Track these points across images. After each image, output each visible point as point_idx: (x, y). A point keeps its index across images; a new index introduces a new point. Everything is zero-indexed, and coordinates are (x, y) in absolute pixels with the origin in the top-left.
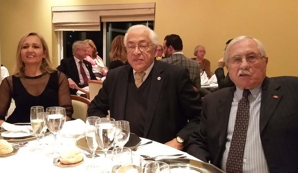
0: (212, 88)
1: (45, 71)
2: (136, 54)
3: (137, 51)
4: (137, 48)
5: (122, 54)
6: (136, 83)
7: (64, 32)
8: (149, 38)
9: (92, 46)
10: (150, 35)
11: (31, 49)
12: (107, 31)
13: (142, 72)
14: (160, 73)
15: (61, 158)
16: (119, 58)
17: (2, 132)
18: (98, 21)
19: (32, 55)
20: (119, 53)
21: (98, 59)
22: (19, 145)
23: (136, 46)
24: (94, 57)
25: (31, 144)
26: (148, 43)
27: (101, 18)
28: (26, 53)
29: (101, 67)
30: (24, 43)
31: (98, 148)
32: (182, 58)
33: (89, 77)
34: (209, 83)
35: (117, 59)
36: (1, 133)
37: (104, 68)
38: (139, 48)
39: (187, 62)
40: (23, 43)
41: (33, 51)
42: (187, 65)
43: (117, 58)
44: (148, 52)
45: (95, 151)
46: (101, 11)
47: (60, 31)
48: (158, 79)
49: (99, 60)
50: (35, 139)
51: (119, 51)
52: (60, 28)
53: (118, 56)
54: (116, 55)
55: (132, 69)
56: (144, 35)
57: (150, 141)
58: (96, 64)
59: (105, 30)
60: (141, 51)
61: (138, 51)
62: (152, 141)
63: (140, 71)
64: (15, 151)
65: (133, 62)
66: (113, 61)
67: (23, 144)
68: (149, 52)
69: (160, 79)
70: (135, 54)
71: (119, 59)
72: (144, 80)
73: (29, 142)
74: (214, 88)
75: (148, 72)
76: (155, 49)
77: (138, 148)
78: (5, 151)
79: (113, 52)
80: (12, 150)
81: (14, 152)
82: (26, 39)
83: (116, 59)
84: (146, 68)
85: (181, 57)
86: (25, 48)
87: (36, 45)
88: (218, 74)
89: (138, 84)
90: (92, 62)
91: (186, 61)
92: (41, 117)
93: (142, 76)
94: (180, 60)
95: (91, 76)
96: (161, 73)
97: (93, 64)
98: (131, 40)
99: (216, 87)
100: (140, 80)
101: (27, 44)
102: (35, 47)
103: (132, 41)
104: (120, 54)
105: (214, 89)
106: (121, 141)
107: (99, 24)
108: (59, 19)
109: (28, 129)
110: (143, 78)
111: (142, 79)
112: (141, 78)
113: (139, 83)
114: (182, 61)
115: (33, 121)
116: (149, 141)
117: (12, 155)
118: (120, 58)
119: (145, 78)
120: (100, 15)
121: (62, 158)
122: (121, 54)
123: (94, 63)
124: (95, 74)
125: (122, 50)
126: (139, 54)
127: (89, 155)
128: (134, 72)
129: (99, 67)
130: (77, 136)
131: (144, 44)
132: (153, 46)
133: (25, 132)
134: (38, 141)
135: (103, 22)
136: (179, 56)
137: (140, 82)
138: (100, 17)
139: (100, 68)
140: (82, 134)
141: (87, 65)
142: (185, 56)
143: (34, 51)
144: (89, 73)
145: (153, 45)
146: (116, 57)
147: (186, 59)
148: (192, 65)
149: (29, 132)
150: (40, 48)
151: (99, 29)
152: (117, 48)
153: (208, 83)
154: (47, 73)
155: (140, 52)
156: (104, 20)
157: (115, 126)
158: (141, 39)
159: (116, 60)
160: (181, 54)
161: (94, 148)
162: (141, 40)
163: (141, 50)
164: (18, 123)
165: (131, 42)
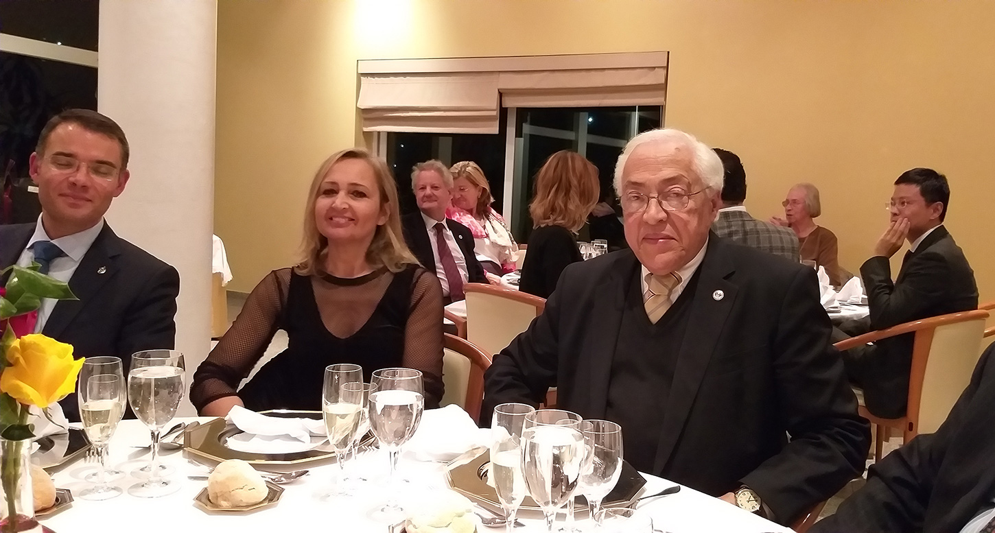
0: (847, 319)
1: (381, 266)
2: (652, 222)
3: (653, 211)
4: (653, 202)
5: (571, 207)
6: (649, 306)
7: (389, 134)
8: (694, 168)
9: (476, 185)
10: (696, 161)
11: (341, 200)
12: (519, 133)
13: (668, 275)
14: (724, 278)
15: (411, 526)
16: (560, 218)
17: (228, 435)
18: (494, 104)
19: (345, 217)
20: (560, 202)
21: (491, 221)
22: (283, 479)
23: (652, 195)
24: (481, 212)
25: (318, 475)
26: (689, 185)
27: (501, 94)
28: (327, 210)
29: (500, 245)
30: (326, 180)
31: (527, 501)
32: (743, 225)
33: (463, 273)
34: (839, 305)
35: (555, 220)
36: (227, 439)
37: (509, 248)
38: (660, 203)
39: (761, 236)
40: (323, 179)
41: (347, 206)
42: (761, 246)
43: (554, 217)
44: (689, 212)
45: (516, 511)
46: (502, 75)
47: (379, 133)
48: (714, 296)
49: (496, 223)
50: (332, 460)
51: (561, 195)
52: (378, 122)
53: (558, 210)
54: (553, 209)
55: (637, 266)
56: (678, 161)
57: (675, 485)
58: (487, 236)
59: (511, 131)
60: (666, 212)
61: (658, 213)
62: (676, 485)
63: (664, 273)
64: (274, 495)
65: (642, 243)
66: (542, 226)
67: (294, 474)
68: (694, 213)
69: (722, 297)
70: (650, 222)
71: (560, 221)
72: (674, 297)
73: (312, 470)
74: (855, 319)
75: (686, 275)
76: (713, 201)
77: (638, 505)
78: (245, 496)
79: (542, 199)
80: (265, 492)
81: (271, 500)
82: (332, 167)
83: (550, 222)
84: (681, 262)
85: (740, 223)
86: (329, 194)
87: (360, 189)
88: (873, 276)
89: (655, 309)
90: (476, 227)
91: (757, 232)
92: (350, 398)
93: (670, 287)
94: (740, 229)
95: (469, 269)
96: (727, 277)
97: (479, 234)
98: (636, 177)
99: (861, 316)
100: (662, 299)
101: (333, 183)
102: (358, 194)
103: (639, 181)
104: (563, 207)
105: (853, 325)
106: (595, 484)
107: (494, 113)
108: (379, 96)
109: (306, 430)
110: (670, 291)
111: (669, 295)
112: (667, 292)
113: (657, 308)
114: (745, 233)
115: (328, 408)
116: (671, 484)
117: (266, 508)
118: (563, 219)
119: (678, 290)
120: (500, 87)
121: (414, 526)
122: (566, 206)
123: (481, 232)
124: (482, 263)
125: (570, 195)
126: (661, 221)
127: (493, 520)
128: (645, 271)
129: (494, 244)
130: (448, 459)
131: (677, 188)
132: (705, 193)
133: (296, 439)
134: (342, 468)
135: (507, 108)
136: (736, 219)
137: (662, 304)
138: (499, 92)
139: (499, 249)
140: (464, 452)
141: (460, 237)
142: (754, 216)
143: (350, 206)
144: (464, 261)
145: (707, 190)
146: (551, 216)
147: (756, 225)
148: (777, 244)
149: (307, 438)
150: (368, 197)
151: (494, 129)
152: (556, 186)
153: (836, 304)
154: (385, 270)
155: (663, 215)
156: (510, 103)
157: (581, 439)
158: (668, 173)
159: (550, 224)
160: (740, 212)
161: (513, 499)
162: (667, 177)
163: (669, 209)
164: (274, 411)
165: (636, 184)
